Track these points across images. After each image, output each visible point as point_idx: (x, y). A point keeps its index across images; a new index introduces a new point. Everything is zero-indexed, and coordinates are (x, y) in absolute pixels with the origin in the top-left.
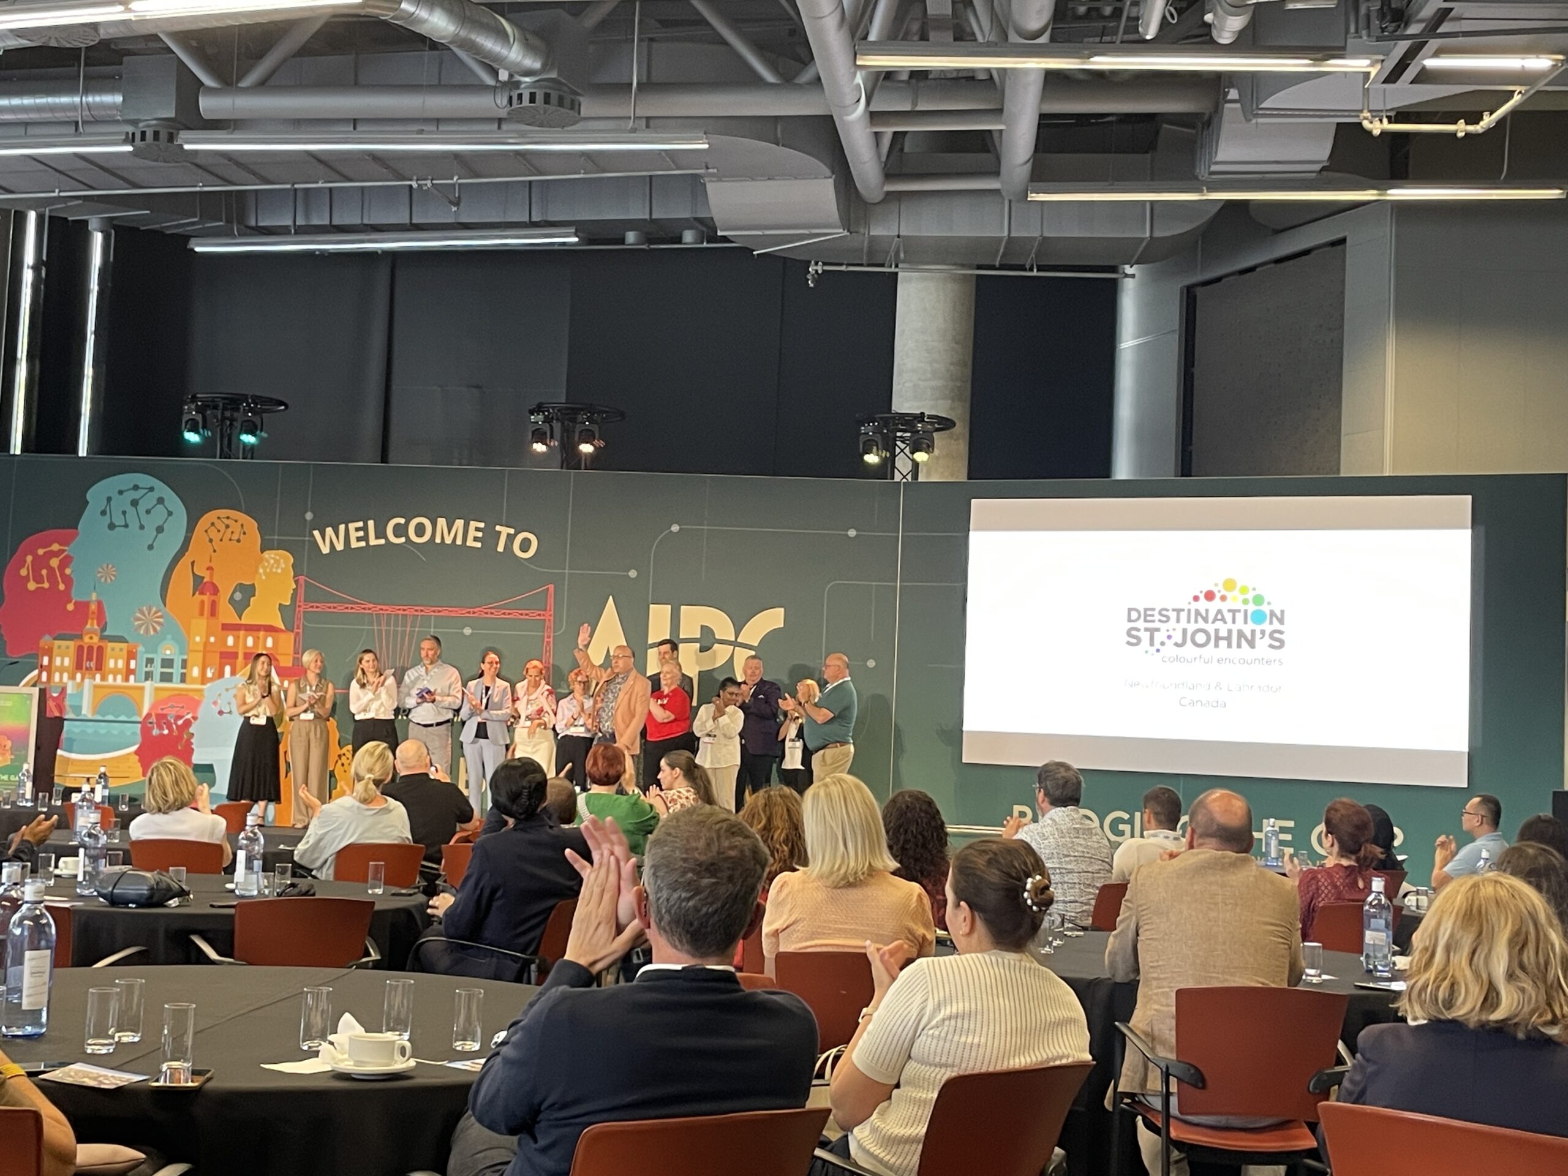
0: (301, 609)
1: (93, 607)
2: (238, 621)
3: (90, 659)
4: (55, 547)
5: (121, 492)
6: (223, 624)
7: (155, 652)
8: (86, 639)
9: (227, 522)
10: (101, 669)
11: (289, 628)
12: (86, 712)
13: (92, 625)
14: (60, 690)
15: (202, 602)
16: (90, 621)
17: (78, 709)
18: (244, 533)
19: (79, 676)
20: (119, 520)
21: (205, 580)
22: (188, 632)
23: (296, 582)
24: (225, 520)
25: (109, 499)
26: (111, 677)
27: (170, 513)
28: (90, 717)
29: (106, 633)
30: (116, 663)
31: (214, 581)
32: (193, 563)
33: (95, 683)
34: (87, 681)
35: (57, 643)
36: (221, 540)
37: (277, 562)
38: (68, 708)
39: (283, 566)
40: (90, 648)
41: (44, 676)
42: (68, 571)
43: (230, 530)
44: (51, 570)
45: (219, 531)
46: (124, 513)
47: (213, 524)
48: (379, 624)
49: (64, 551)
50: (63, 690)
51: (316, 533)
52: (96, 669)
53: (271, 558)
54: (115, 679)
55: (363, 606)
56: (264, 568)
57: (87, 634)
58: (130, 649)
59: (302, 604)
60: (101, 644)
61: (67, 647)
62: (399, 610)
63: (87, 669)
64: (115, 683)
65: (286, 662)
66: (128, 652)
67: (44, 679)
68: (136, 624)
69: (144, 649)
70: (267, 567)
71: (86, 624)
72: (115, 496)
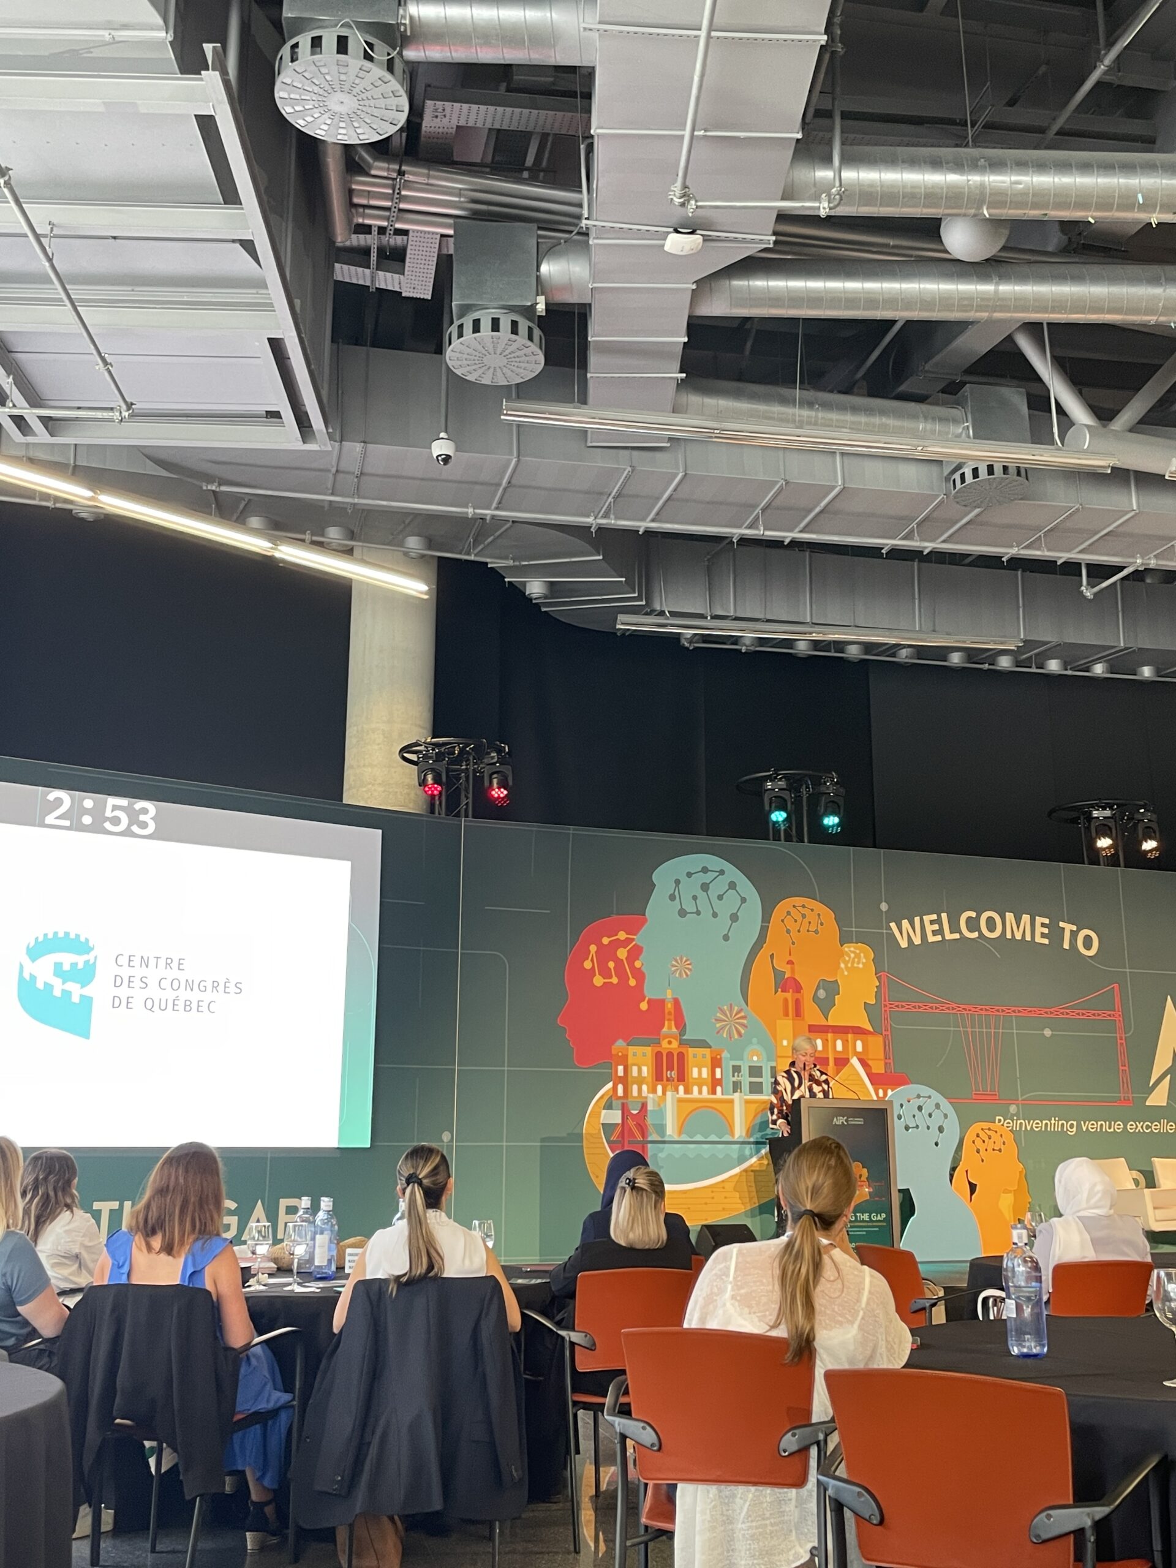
0: (887, 1009)
1: (669, 1006)
2: (823, 1022)
3: (670, 1068)
4: (622, 936)
5: (689, 875)
6: (810, 1025)
7: (742, 1059)
8: (665, 1044)
9: (803, 911)
10: (684, 1080)
12: (671, 1131)
13: (670, 1028)
14: (640, 1106)
16: (666, 1023)
17: (661, 1129)
18: (822, 924)
19: (659, 1088)
20: (690, 907)
21: (786, 977)
22: (775, 1036)
25: (677, 882)
26: (695, 1089)
27: (744, 900)
28: (676, 1138)
29: (684, 1038)
30: (700, 1073)
31: (796, 978)
32: (772, 956)
33: (678, 1096)
34: (669, 1094)
35: (631, 1049)
36: (799, 931)
38: (651, 1129)
39: (864, 961)
40: (670, 1055)
41: (620, 1088)
42: (638, 964)
43: (806, 921)
44: (619, 962)
45: (796, 921)
46: (695, 898)
47: (789, 913)
48: (964, 1026)
49: (633, 940)
50: (644, 1106)
51: (893, 925)
52: (678, 1081)
54: (700, 1092)
55: (948, 1006)
56: (846, 963)
57: (664, 1039)
58: (714, 1055)
59: (887, 1003)
60: (683, 1050)
61: (644, 1055)
62: (981, 1010)
63: (668, 1080)
64: (701, 1096)
65: (878, 1068)
66: (712, 1059)
67: (620, 1093)
68: (718, 1025)
69: (729, 1056)
70: (848, 961)
71: (663, 1028)
72: (683, 879)
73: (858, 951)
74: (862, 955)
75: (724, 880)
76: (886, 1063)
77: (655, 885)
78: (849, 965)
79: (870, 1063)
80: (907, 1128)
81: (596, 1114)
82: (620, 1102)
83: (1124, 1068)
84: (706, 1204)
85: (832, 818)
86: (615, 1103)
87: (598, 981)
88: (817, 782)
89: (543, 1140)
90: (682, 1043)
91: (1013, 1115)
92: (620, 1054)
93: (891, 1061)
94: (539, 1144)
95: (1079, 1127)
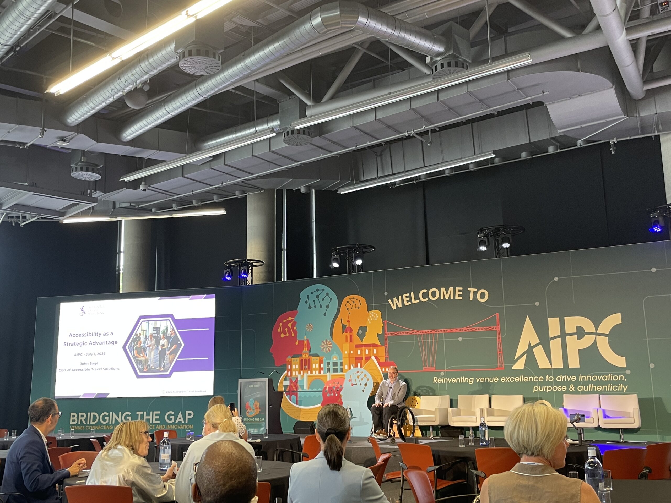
0: (387, 335)
1: (305, 342)
2: (361, 343)
3: (305, 365)
4: (290, 319)
5: (312, 293)
6: (355, 345)
7: (330, 360)
8: (304, 356)
10: (310, 369)
11: (382, 344)
12: (306, 387)
13: (305, 350)
14: (295, 379)
15: (347, 336)
16: (304, 348)
17: (302, 387)
18: (361, 304)
19: (302, 372)
20: (312, 305)
21: (347, 327)
22: (342, 350)
23: (383, 323)
24: (352, 300)
25: (308, 296)
26: (314, 372)
27: (331, 299)
28: (307, 390)
29: (310, 353)
30: (315, 366)
31: (350, 327)
32: (341, 319)
33: (308, 375)
34: (305, 374)
35: (293, 359)
36: (352, 308)
37: (375, 315)
38: (299, 387)
39: (378, 317)
40: (305, 360)
41: (289, 373)
42: (295, 328)
43: (355, 303)
44: (289, 328)
46: (314, 301)
47: (348, 302)
48: (420, 339)
49: (293, 320)
50: (297, 379)
51: (390, 301)
52: (308, 369)
53: (372, 314)
55: (413, 332)
56: (370, 319)
57: (304, 354)
59: (387, 333)
60: (309, 358)
61: (297, 360)
62: (429, 332)
63: (305, 369)
64: (316, 374)
65: (383, 360)
66: (320, 360)
67: (289, 375)
68: (322, 348)
69: (325, 359)
70: (371, 318)
71: (303, 350)
72: (310, 295)
73: (375, 313)
74: (377, 314)
75: (324, 293)
76: (386, 358)
77: (300, 299)
79: (379, 358)
81: (282, 383)
82: (289, 378)
83: (500, 352)
86: (287, 378)
90: (309, 355)
91: (442, 376)
92: (289, 361)
93: (388, 356)
95: (475, 380)
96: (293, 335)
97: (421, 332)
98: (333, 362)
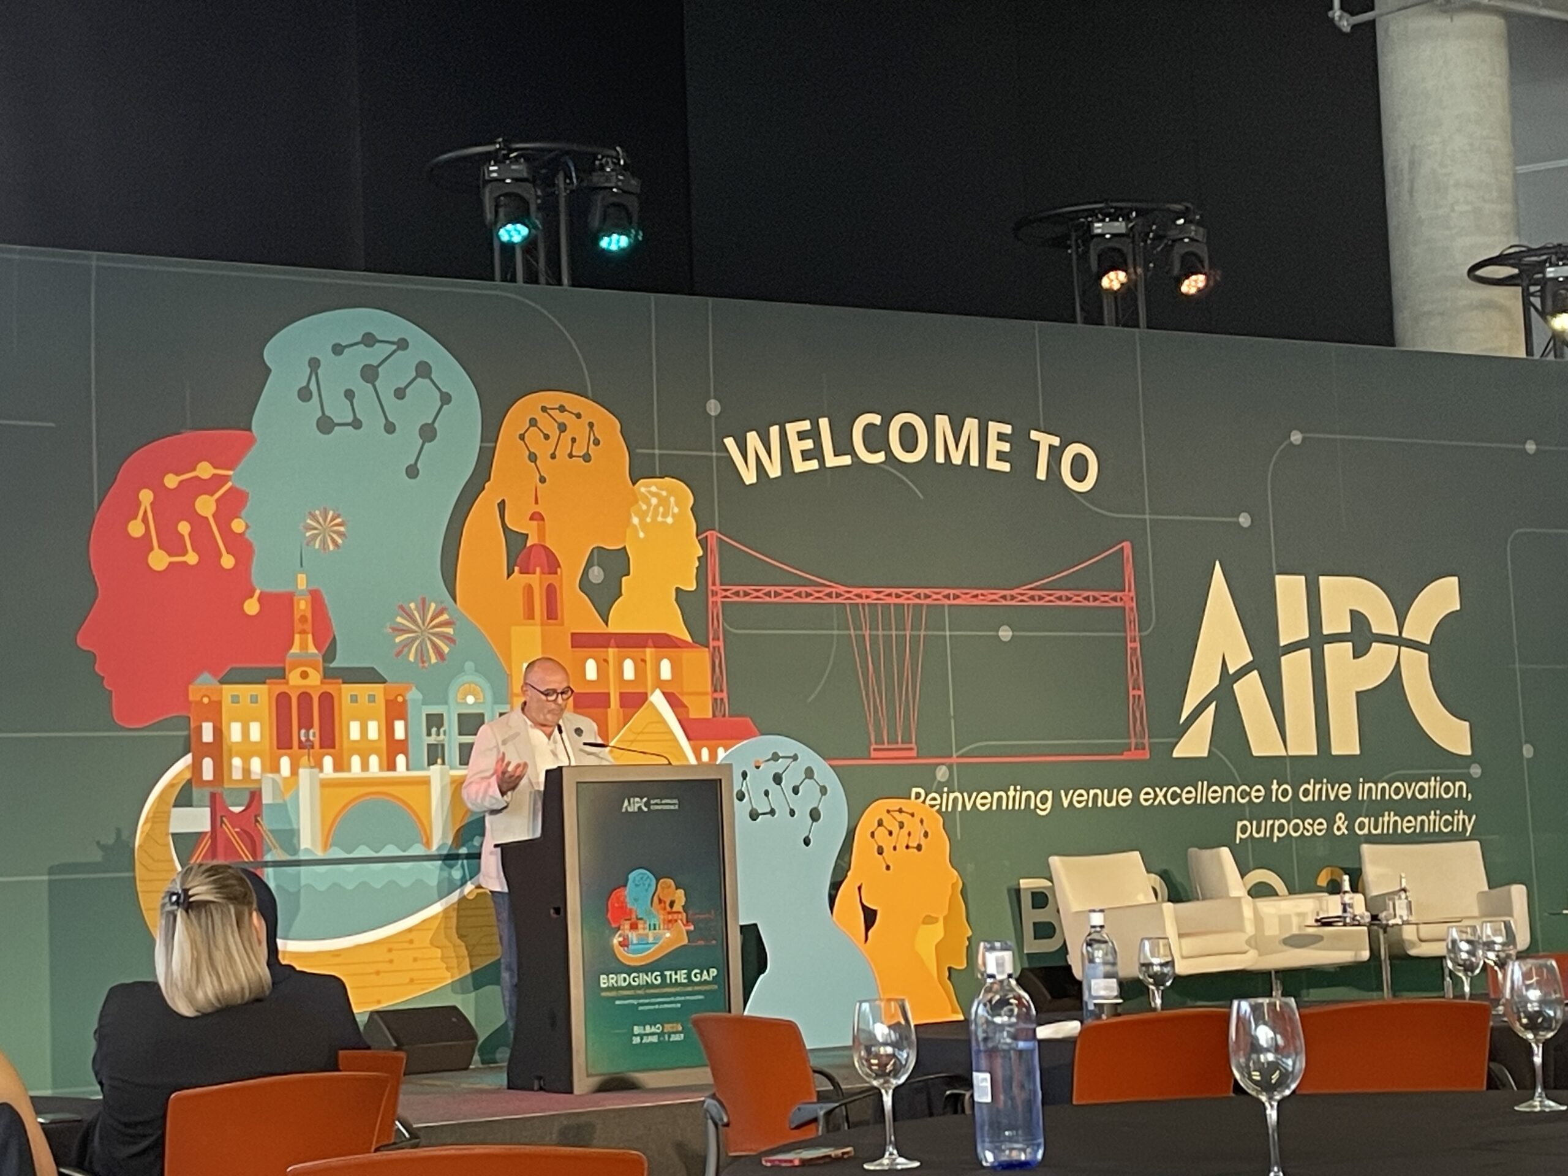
0: (718, 599)
1: (303, 606)
2: (599, 627)
3: (306, 723)
4: (205, 470)
5: (338, 349)
6: (573, 634)
7: (445, 702)
8: (294, 678)
9: (561, 417)
10: (333, 747)
11: (700, 640)
12: (308, 842)
13: (304, 646)
14: (246, 798)
15: (529, 589)
16: (297, 637)
17: (289, 837)
18: (597, 442)
19: (285, 763)
20: (340, 411)
21: (528, 544)
22: (507, 657)
23: (703, 543)
25: (314, 364)
26: (356, 761)
27: (446, 399)
28: (320, 855)
29: (333, 665)
30: (364, 730)
31: (547, 545)
32: (502, 505)
33: (321, 776)
34: (304, 773)
35: (229, 690)
36: (553, 456)
37: (664, 502)
38: (269, 839)
39: (676, 510)
40: (305, 697)
41: (208, 764)
42: (238, 526)
43: (567, 436)
44: (199, 523)
45: (547, 437)
46: (349, 395)
47: (533, 422)
48: (858, 627)
49: (225, 479)
50: (255, 796)
51: (729, 442)
52: (321, 747)
53: (654, 495)
54: (365, 766)
55: (828, 590)
56: (642, 516)
57: (294, 667)
58: (392, 697)
59: (717, 588)
60: (328, 688)
61: (254, 699)
62: (889, 595)
63: (301, 746)
64: (365, 775)
65: (701, 709)
66: (387, 702)
67: (208, 774)
68: (398, 640)
69: (420, 696)
70: (646, 513)
71: (291, 645)
72: (326, 357)
73: (664, 493)
74: (672, 499)
75: (407, 361)
76: (715, 700)
77: (268, 371)
78: (649, 520)
79: (685, 700)
80: (754, 815)
81: (160, 817)
82: (207, 792)
83: (1136, 693)
84: (378, 973)
85: (615, 237)
86: (196, 792)
87: (159, 560)
88: (587, 166)
89: (51, 871)
90: (329, 674)
91: (942, 785)
92: (206, 700)
93: (725, 695)
94: (46, 878)
95: (1057, 798)
96: (228, 561)
97: (859, 596)
98: (460, 715)
